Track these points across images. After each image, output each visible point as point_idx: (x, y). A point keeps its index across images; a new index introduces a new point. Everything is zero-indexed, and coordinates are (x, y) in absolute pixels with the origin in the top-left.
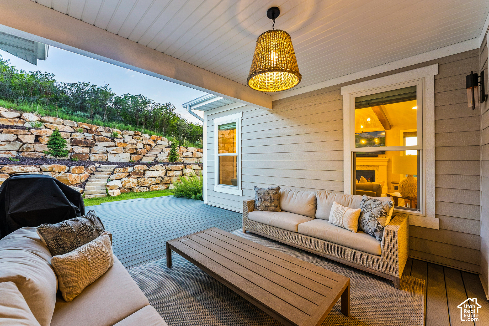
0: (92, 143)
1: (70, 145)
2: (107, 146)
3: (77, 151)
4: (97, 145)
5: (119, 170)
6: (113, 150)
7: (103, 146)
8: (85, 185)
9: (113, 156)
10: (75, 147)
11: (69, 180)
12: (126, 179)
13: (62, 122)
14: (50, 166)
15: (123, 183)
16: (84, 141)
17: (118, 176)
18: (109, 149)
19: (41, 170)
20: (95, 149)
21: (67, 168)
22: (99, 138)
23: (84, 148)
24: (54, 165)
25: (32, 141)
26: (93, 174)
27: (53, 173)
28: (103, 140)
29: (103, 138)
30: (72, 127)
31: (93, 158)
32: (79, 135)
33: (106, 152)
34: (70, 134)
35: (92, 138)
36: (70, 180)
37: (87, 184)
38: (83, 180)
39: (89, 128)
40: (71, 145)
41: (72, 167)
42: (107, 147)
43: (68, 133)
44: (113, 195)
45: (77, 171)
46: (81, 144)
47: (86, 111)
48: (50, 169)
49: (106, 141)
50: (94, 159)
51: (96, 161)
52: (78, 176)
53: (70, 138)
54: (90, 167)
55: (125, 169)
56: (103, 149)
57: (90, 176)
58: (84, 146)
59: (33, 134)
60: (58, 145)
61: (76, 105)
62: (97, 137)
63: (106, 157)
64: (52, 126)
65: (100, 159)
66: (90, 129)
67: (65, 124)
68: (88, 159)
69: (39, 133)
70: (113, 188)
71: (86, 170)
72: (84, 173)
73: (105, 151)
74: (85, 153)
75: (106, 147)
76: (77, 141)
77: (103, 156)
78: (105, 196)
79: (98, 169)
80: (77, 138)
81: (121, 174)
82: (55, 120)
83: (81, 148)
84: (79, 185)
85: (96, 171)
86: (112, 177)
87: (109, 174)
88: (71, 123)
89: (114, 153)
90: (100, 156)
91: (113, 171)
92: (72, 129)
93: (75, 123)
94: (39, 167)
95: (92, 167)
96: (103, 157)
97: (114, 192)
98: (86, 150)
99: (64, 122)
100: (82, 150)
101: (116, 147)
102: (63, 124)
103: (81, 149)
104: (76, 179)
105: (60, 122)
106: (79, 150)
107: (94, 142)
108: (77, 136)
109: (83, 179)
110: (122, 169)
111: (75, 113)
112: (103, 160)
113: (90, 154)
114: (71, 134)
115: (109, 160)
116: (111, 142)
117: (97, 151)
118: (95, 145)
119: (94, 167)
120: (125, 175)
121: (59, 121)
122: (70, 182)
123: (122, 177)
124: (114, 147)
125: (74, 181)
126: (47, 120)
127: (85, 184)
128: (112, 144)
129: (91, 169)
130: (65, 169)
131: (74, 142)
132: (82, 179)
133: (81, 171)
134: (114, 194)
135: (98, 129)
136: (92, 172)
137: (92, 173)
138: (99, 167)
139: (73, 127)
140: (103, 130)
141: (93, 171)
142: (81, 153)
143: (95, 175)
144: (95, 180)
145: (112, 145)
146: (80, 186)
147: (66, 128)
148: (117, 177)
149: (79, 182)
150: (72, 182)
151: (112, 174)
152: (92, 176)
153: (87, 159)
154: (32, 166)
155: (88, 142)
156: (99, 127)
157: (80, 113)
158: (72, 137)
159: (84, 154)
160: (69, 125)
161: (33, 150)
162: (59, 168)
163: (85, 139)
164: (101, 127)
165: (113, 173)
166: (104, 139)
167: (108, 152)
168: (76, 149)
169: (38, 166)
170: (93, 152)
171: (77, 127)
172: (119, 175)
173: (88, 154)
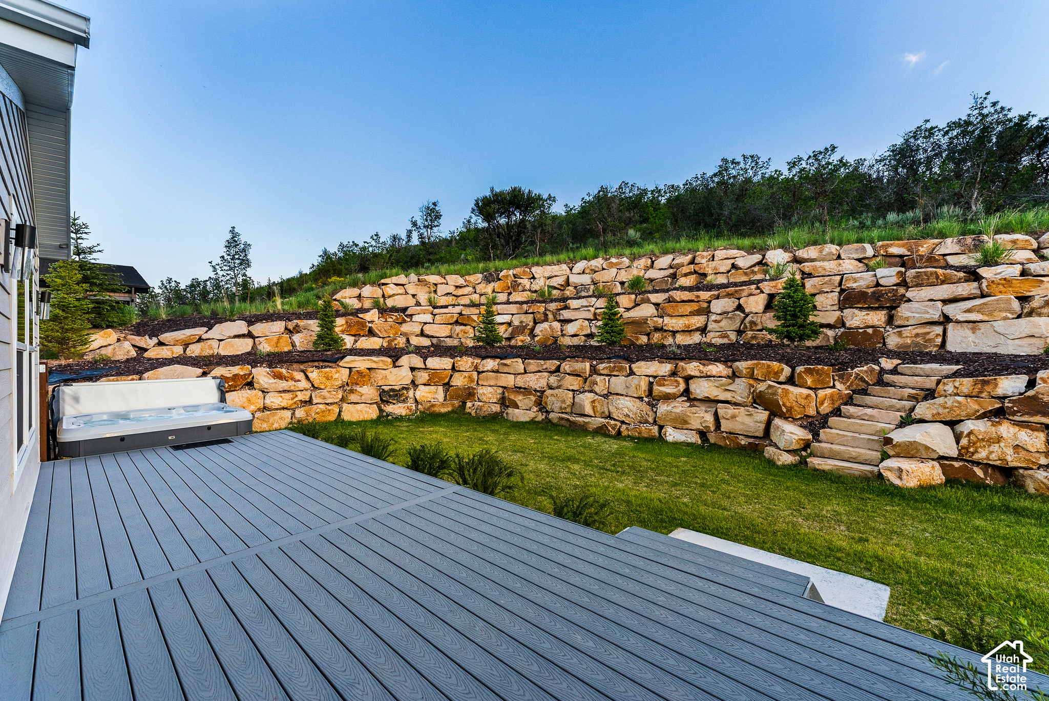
0: (894, 295)
1: (836, 308)
2: (946, 297)
3: (851, 322)
4: (909, 300)
5: (957, 384)
6: (969, 311)
7: (931, 300)
8: (824, 424)
9: (969, 333)
10: (847, 312)
11: (781, 403)
12: (981, 427)
13: (835, 252)
14: (750, 363)
15: (964, 442)
16: (873, 293)
17: (945, 408)
18: (950, 310)
19: (734, 373)
20: (904, 311)
21: (787, 370)
22: (918, 275)
23: (871, 313)
24: (755, 362)
25: (760, 307)
26: (864, 392)
27: (752, 382)
28: (934, 280)
29: (932, 273)
30: (860, 260)
31: (893, 341)
32: (860, 278)
33: (942, 319)
34: (838, 278)
35: (895, 280)
36: (784, 405)
37: (833, 420)
38: (826, 408)
39: (909, 250)
40: (840, 308)
41: (800, 369)
42: (945, 302)
43: (833, 278)
44: (897, 482)
45: (809, 382)
46: (865, 302)
47: (912, 206)
48: (748, 373)
49: (943, 282)
50: (896, 343)
51: (901, 350)
52: (808, 396)
53: (838, 289)
54: (856, 370)
55: (985, 383)
56: (931, 311)
57: (851, 398)
58: (872, 308)
59: (763, 292)
60: (791, 311)
61: (885, 197)
62: (911, 273)
63: (938, 335)
64: (815, 268)
65: (917, 345)
66: (909, 253)
67: (843, 256)
68: (880, 343)
69: (773, 289)
70: (911, 451)
71: (841, 377)
72: (834, 387)
73: (936, 316)
74: (872, 327)
75: (942, 301)
76: (855, 295)
77: (929, 333)
78: (870, 475)
79: (888, 378)
80: (854, 285)
81: (959, 402)
82: (821, 252)
83: (864, 313)
84: (810, 420)
85: (880, 382)
86: (923, 410)
87: (914, 398)
88: (857, 250)
89: (974, 322)
90: (917, 335)
91: (933, 386)
92: (861, 265)
93: (868, 246)
94: (731, 367)
95: (865, 368)
96: (927, 337)
97: (900, 470)
98: (877, 318)
99: (841, 251)
100: (865, 317)
101: (983, 296)
102: (839, 257)
103: (862, 318)
104: (803, 402)
105: (831, 253)
106: (857, 318)
107: (902, 290)
108: (855, 282)
109: (826, 405)
110: (966, 384)
111: (880, 222)
112: (926, 347)
113: (888, 328)
114: (842, 277)
115: (950, 347)
116: (966, 281)
117: (907, 319)
118: (905, 299)
119: (873, 370)
120: (976, 407)
121: (829, 251)
122: (784, 410)
123: (964, 413)
124: (974, 298)
125: (796, 408)
126: (805, 256)
127: (827, 423)
128: (968, 288)
129: (858, 375)
130: (782, 373)
131: (846, 299)
132: (822, 403)
133: (822, 382)
134: (904, 476)
135: (937, 248)
136: (863, 386)
137: (863, 389)
138: (894, 371)
139: (864, 258)
140: (957, 249)
141: (867, 383)
142: (861, 326)
143: (869, 395)
144: (860, 414)
145: (965, 293)
146: (811, 424)
147: (844, 265)
148: (941, 411)
149: (812, 412)
150: (790, 409)
151: (925, 398)
152: (858, 398)
153: (879, 345)
154: (718, 364)
155: (883, 295)
156: (940, 240)
157: (892, 217)
158: (843, 287)
159: (870, 331)
160: (852, 256)
161: (759, 327)
162: (765, 371)
163: (878, 284)
164: (949, 240)
165: (930, 394)
166: (937, 278)
167: (946, 320)
168: (849, 318)
169: (729, 364)
170: (897, 323)
171: (874, 256)
172: (949, 404)
173: (882, 330)
